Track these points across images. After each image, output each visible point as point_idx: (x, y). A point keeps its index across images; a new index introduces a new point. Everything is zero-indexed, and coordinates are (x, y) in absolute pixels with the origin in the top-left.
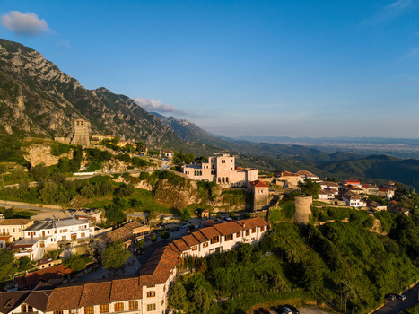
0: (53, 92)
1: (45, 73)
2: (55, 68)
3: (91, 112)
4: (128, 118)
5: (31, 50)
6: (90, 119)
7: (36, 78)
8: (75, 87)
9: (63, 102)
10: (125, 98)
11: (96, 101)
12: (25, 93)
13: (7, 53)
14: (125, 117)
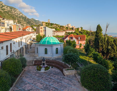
2: (21, 13)
5: (15, 9)
7: (17, 16)
8: (27, 18)
9: (24, 22)
10: (39, 21)
11: (32, 22)
12: (17, 19)
13: (10, 9)
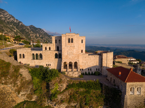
0: (11, 26)
1: (9, 19)
2: (13, 17)
3: (26, 34)
4: (41, 36)
5: (3, 10)
6: (26, 36)
7: (5, 20)
9: (15, 29)
10: (40, 29)
11: (28, 29)
14: (39, 36)
